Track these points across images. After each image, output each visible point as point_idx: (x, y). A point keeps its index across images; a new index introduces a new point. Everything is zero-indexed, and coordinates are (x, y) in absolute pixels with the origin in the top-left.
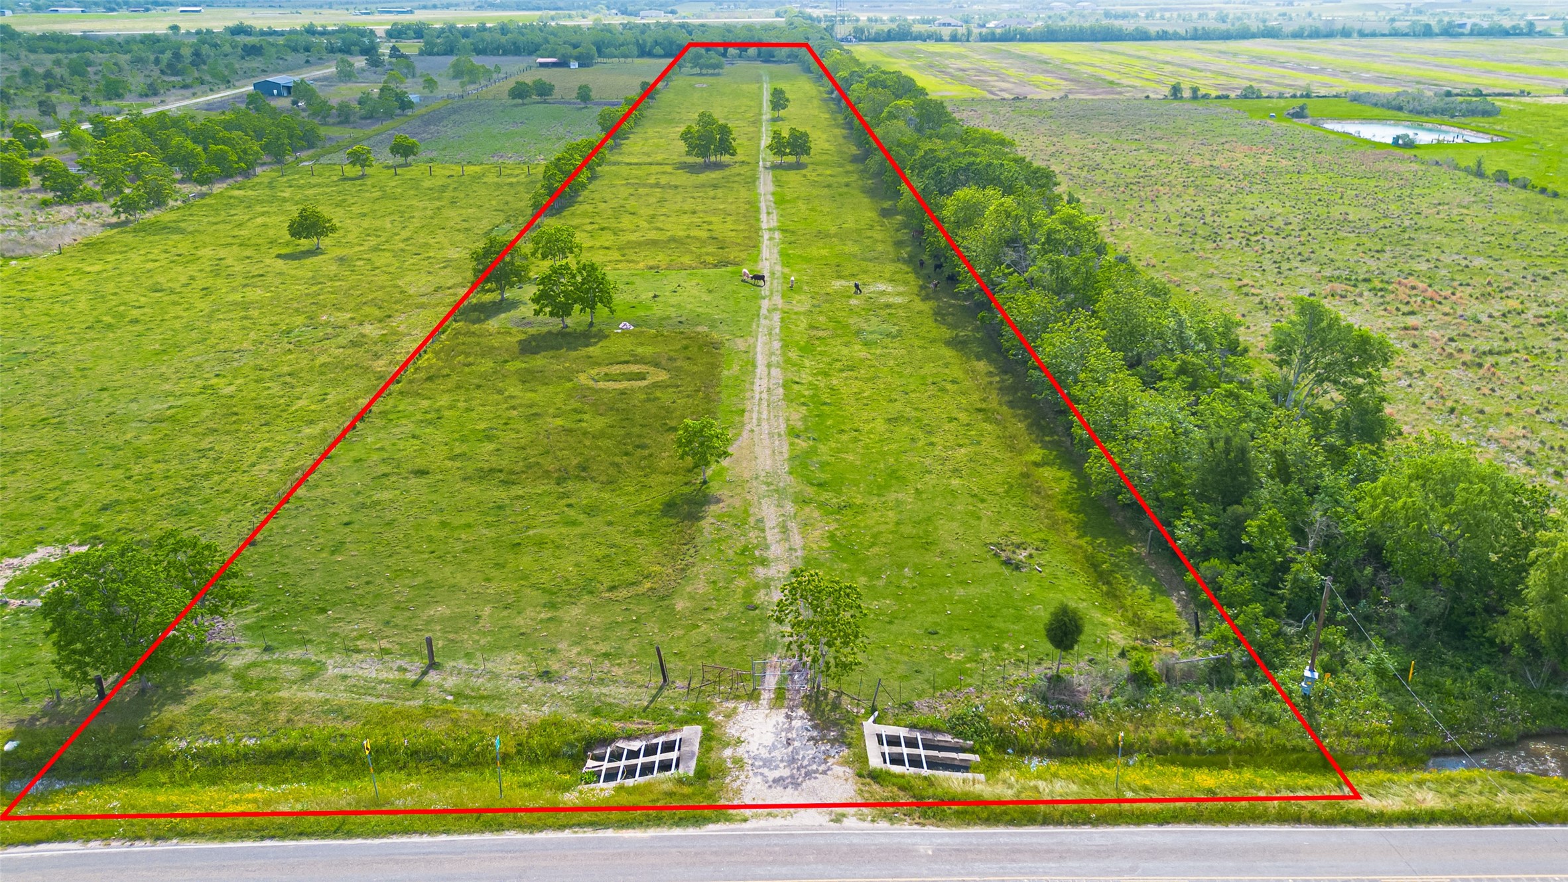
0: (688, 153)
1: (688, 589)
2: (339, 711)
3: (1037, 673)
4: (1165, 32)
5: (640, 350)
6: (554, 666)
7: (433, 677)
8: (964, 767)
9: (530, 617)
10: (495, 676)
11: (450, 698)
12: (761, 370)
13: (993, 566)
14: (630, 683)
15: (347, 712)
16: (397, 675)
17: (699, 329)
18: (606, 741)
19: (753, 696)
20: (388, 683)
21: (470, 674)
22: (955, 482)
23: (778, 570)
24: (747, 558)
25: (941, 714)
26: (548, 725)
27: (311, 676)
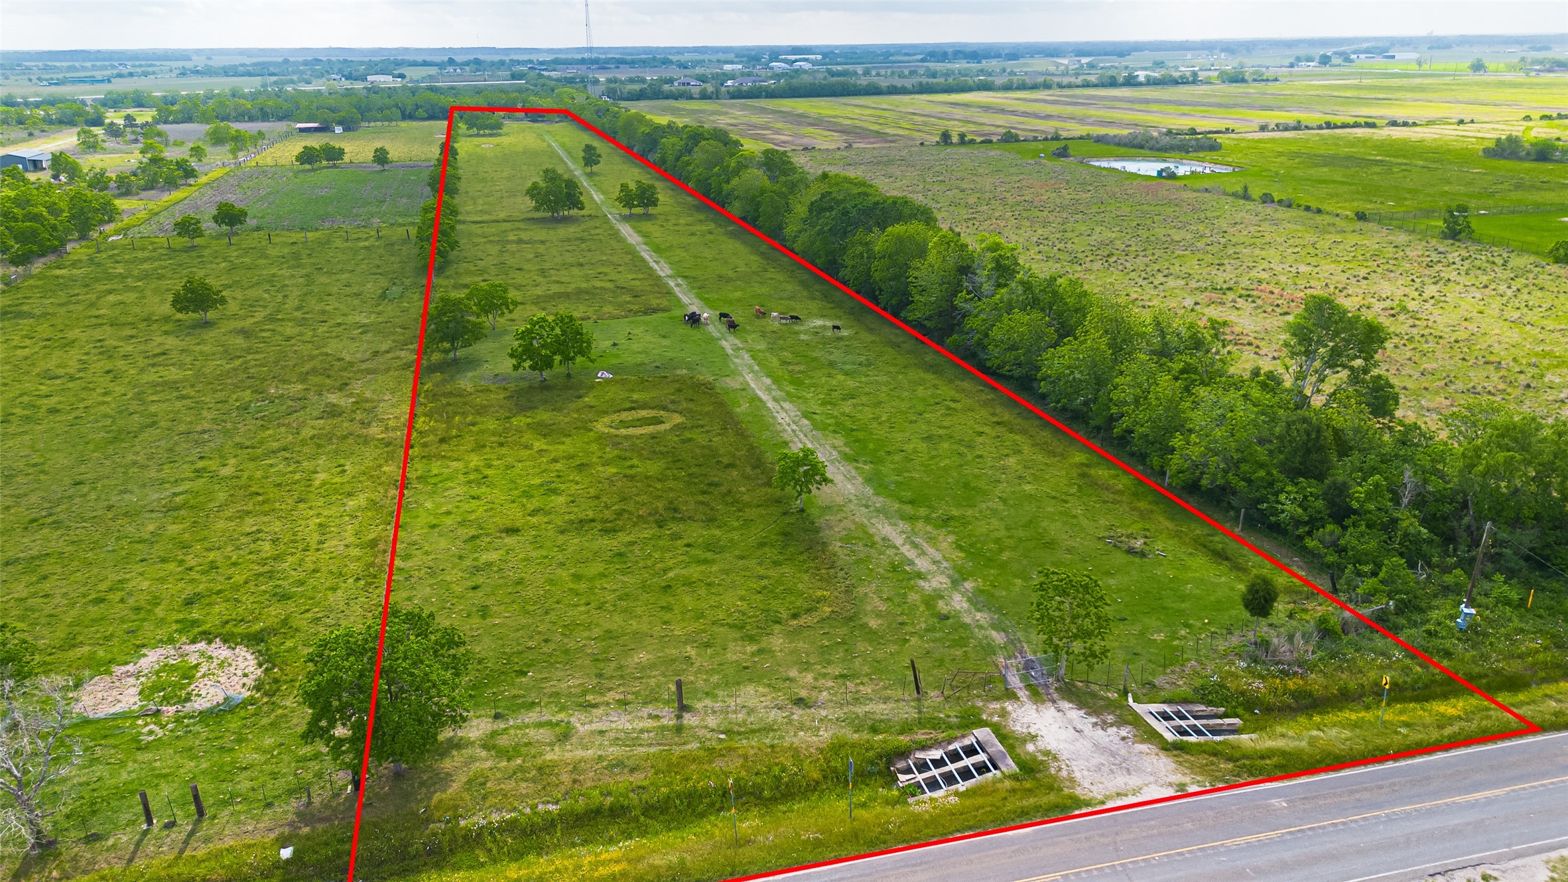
0: (537, 209)
1: (869, 608)
2: (620, 764)
4: (895, 87)
5: (635, 396)
6: (803, 694)
7: (689, 719)
8: (1234, 731)
9: (738, 652)
10: (751, 711)
11: (722, 736)
12: (771, 404)
13: (1122, 556)
14: (886, 700)
15: (630, 763)
16: (650, 724)
17: (679, 372)
18: (904, 754)
19: (1011, 695)
20: (648, 731)
21: (725, 711)
22: (1028, 488)
23: (939, 581)
24: (902, 573)
25: (1184, 688)
26: (837, 747)
27: (565, 736)
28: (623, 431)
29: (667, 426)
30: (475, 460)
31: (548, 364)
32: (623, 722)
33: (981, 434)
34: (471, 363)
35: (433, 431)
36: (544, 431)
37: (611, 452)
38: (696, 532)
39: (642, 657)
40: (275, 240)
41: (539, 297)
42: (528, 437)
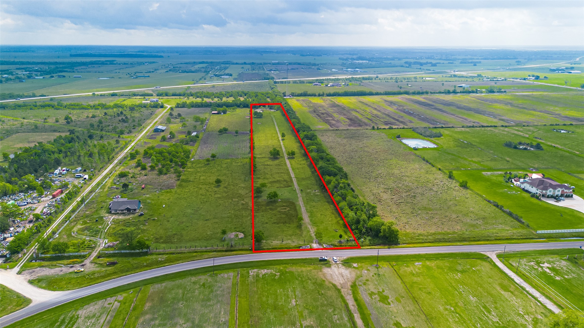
1: (304, 234)
3: (338, 241)
5: (283, 204)
6: (294, 241)
7: (283, 243)
9: (289, 237)
11: (286, 244)
12: (302, 207)
13: (334, 231)
14: (302, 243)
15: (277, 245)
17: (290, 200)
19: (313, 243)
20: (279, 243)
21: (286, 242)
22: (330, 223)
23: (312, 232)
24: (309, 231)
25: (330, 244)
26: (296, 245)
27: (272, 243)
28: (281, 210)
29: (287, 210)
30: (262, 213)
31: (272, 199)
32: (277, 242)
33: (328, 214)
34: (261, 197)
35: (256, 208)
36: (271, 209)
37: (279, 214)
38: (287, 225)
39: (280, 237)
40: (223, 162)
41: (271, 182)
42: (269, 210)
